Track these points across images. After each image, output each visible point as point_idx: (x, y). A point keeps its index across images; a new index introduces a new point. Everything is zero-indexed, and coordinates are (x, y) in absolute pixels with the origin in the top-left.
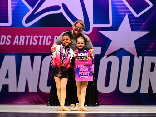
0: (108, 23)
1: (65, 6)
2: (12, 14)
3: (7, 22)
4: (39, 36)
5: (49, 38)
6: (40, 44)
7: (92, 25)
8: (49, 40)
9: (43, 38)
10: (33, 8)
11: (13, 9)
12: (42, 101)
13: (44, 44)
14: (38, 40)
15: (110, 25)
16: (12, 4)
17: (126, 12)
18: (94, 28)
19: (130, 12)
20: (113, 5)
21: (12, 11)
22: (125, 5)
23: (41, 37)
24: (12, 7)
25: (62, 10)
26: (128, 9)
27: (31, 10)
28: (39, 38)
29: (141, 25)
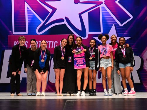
0: (100, 31)
1: (67, 19)
2: (29, 26)
3: (25, 31)
4: (49, 42)
5: (56, 43)
6: (49, 47)
7: (88, 33)
8: (56, 44)
9: (51, 43)
10: (44, 21)
11: (29, 22)
12: (51, 89)
13: (52, 47)
14: (48, 44)
15: (101, 32)
16: (28, 18)
17: (113, 23)
18: (89, 35)
19: (116, 22)
20: (103, 18)
21: (28, 23)
22: (112, 18)
23: (50, 42)
24: (28, 20)
25: (65, 22)
26: (114, 20)
27: (43, 22)
28: (49, 43)
29: (124, 32)
